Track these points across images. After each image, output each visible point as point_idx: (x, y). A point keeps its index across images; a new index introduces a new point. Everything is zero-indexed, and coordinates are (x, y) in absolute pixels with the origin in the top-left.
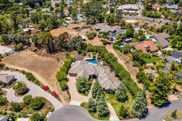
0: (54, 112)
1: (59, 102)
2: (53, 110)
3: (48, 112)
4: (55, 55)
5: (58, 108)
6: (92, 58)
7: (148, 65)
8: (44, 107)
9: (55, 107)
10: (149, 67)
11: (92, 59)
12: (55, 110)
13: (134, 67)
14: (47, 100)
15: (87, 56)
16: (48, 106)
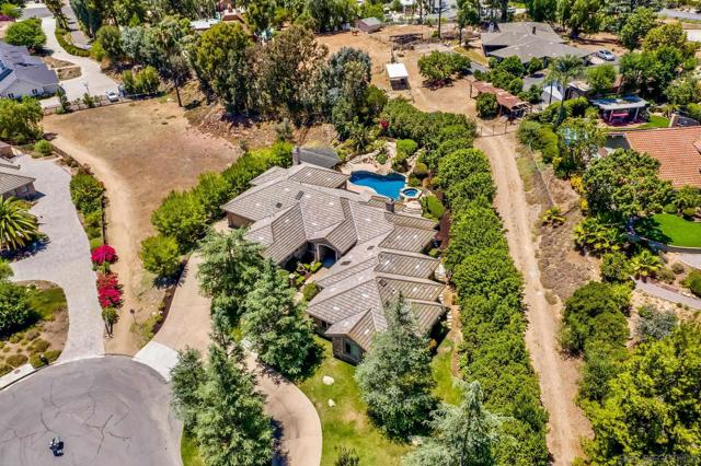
0: (45, 371)
1: (101, 325)
2: (46, 362)
3: (24, 360)
4: (246, 132)
5: (76, 359)
6: (387, 169)
7: (673, 258)
8: (26, 334)
9: (68, 346)
10: (679, 277)
11: (385, 174)
12: (61, 361)
13: (583, 254)
14: (63, 309)
15: (371, 155)
16: (44, 337)
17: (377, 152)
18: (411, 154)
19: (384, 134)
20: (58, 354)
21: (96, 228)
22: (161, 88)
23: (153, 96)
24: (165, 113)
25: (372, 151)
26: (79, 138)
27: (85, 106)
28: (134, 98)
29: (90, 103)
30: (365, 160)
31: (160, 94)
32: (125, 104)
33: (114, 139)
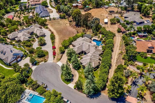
0: (45, 63)
1: (53, 58)
2: (46, 62)
3: (43, 61)
5: (49, 62)
6: (99, 39)
7: (136, 63)
8: (44, 58)
9: (48, 60)
12: (47, 62)
13: (123, 60)
14: (48, 55)
16: (46, 58)
17: (98, 36)
18: (103, 37)
19: (100, 33)
20: (47, 61)
21: (53, 43)
22: (66, 17)
23: (64, 19)
24: (66, 23)
25: (97, 36)
26: (52, 26)
27: (53, 19)
28: (61, 19)
29: (54, 19)
30: (96, 37)
31: (65, 18)
32: (60, 20)
33: (57, 27)
